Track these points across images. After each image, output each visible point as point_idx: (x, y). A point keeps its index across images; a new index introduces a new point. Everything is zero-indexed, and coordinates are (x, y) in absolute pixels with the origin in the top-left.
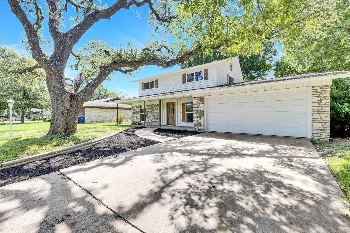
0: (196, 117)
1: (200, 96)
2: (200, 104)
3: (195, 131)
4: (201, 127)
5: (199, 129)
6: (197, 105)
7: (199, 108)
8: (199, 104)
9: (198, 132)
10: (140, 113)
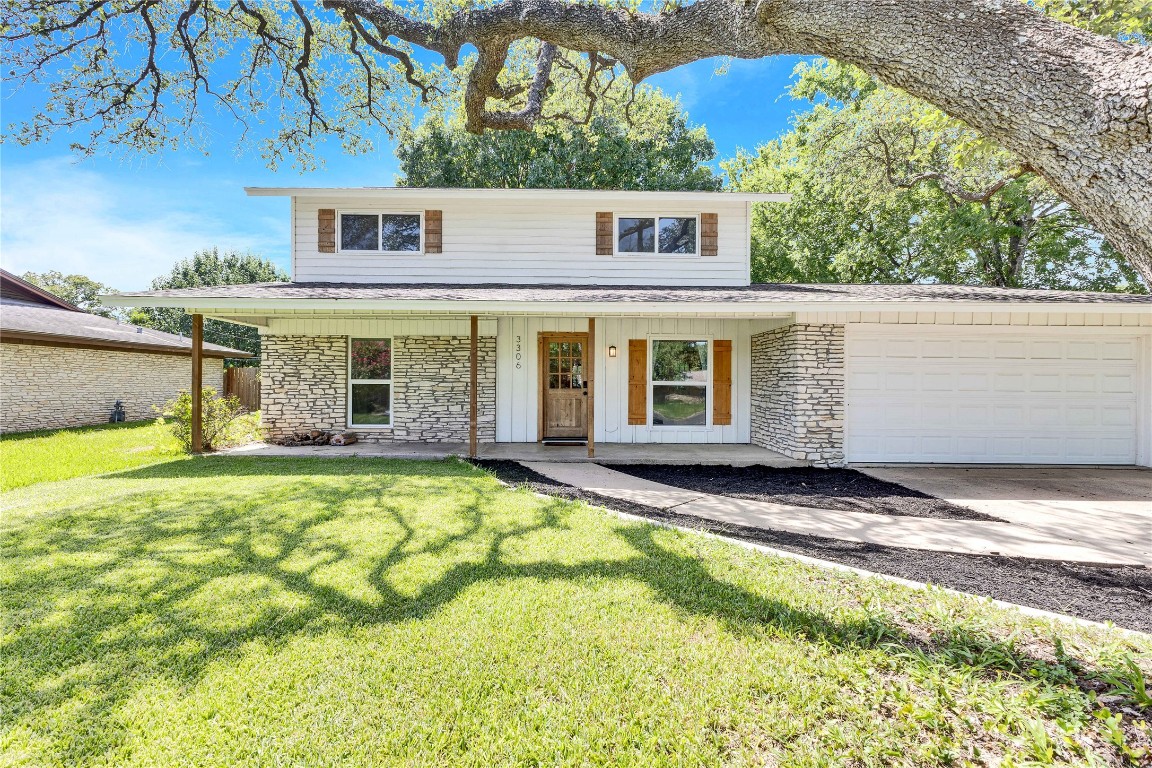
0: (810, 407)
1: (831, 321)
2: (828, 352)
3: (802, 465)
4: (832, 447)
5: (826, 456)
6: (814, 358)
7: (825, 371)
8: (824, 356)
9: (821, 469)
10: (340, 380)
